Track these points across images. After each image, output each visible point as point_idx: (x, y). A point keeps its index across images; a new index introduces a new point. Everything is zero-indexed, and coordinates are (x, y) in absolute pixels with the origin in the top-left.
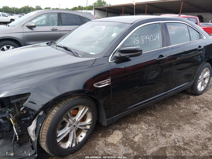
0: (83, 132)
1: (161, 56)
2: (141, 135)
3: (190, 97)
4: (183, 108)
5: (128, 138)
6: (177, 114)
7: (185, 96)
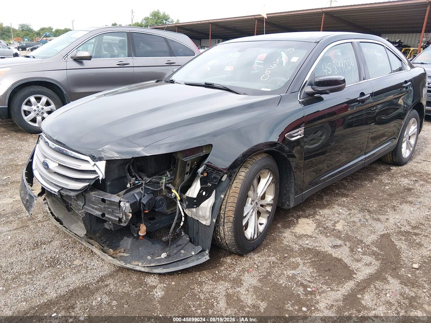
0: (262, 217)
1: (362, 94)
2: (344, 222)
3: (391, 168)
4: (388, 183)
5: (325, 226)
6: (383, 192)
7: (383, 167)
